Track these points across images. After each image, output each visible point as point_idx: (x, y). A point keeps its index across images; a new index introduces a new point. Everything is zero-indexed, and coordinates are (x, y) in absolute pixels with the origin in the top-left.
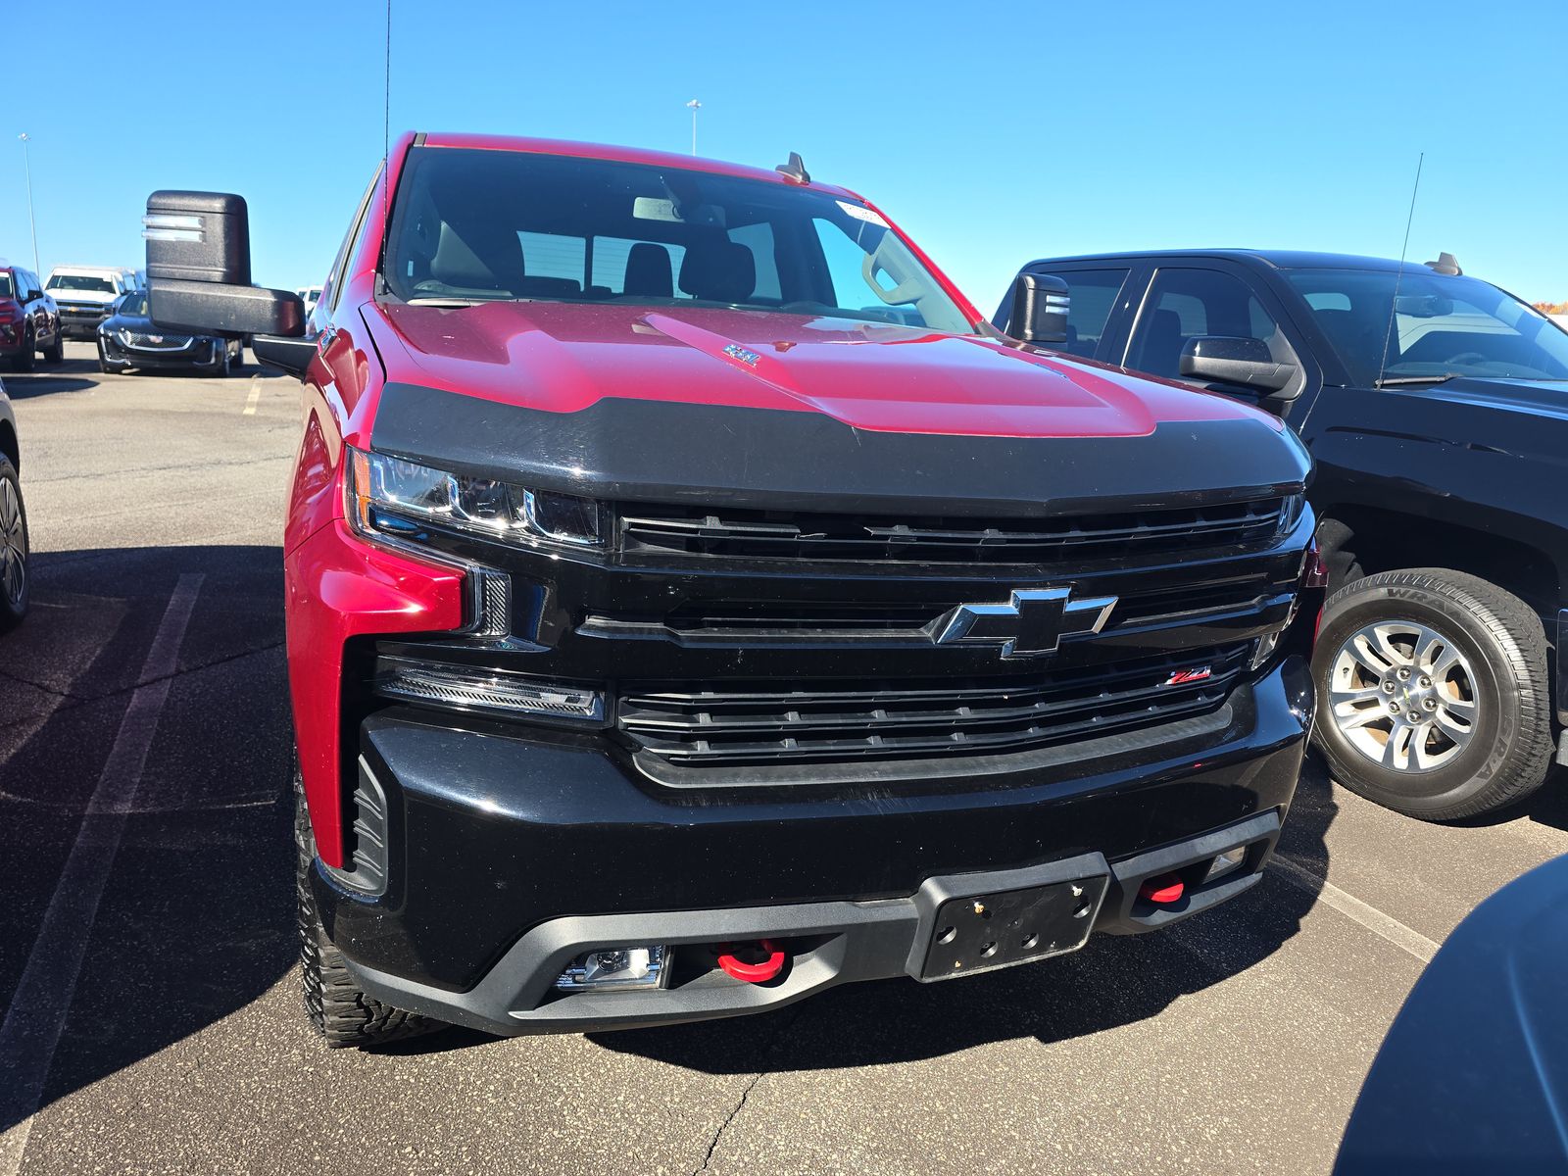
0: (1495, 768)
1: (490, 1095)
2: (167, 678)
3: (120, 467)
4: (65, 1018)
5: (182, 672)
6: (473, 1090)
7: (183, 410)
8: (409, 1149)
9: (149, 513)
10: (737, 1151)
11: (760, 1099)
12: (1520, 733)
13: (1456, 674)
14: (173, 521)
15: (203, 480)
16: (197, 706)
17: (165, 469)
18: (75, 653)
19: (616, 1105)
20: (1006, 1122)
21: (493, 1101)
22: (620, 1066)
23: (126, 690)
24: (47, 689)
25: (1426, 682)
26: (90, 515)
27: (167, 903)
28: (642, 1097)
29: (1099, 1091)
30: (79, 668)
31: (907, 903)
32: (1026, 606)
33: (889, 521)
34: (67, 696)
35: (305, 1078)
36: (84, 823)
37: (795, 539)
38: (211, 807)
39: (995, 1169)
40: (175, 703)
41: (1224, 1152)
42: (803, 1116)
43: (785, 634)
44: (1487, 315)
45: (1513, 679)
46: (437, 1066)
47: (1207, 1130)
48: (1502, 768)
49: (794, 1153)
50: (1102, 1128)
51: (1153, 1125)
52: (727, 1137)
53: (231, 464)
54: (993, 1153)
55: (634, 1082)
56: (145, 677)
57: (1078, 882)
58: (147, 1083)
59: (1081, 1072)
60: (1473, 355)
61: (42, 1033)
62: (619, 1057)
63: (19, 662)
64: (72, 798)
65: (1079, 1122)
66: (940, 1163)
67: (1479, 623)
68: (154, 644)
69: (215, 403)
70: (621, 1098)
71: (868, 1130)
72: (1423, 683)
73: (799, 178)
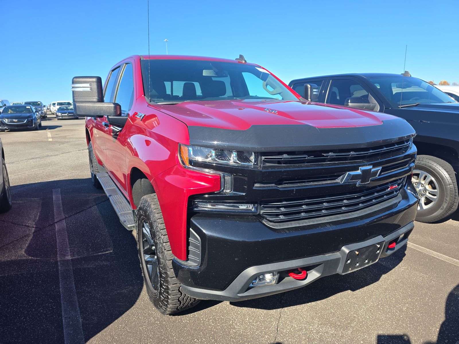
0: (445, 207)
1: (211, 323)
2: (63, 219)
3: (18, 160)
4: (80, 317)
5: (67, 217)
6: (206, 322)
7: (30, 141)
8: (196, 340)
9: (34, 173)
10: (284, 329)
11: (285, 315)
12: (451, 197)
13: (431, 183)
14: (42, 174)
15: (46, 161)
16: (76, 227)
17: (32, 159)
18: (32, 215)
19: (247, 321)
20: (352, 313)
21: (213, 324)
22: (243, 311)
23: (52, 224)
24: (28, 226)
25: (423, 186)
26: (16, 174)
27: (95, 282)
28: (253, 318)
29: (372, 302)
30: (35, 220)
31: (337, 254)
32: (363, 171)
33: (328, 152)
34: (35, 228)
35: (158, 325)
36: (59, 263)
37: (306, 158)
38: (95, 255)
39: (354, 325)
40: (69, 226)
41: (410, 313)
42: (298, 318)
43: (304, 184)
44: (417, 87)
45: (447, 182)
46: (193, 317)
47: (403, 308)
48: (447, 207)
49: (300, 328)
50: (377, 311)
51: (389, 309)
52: (280, 326)
53: (52, 156)
54: (352, 321)
55: (249, 315)
56: (56, 220)
57: (378, 244)
58: (114, 332)
59: (366, 298)
60: (417, 98)
61: (76, 322)
62: (242, 309)
63: (16, 219)
64: (52, 256)
65: (370, 310)
66: (339, 325)
67: (437, 168)
68: (55, 210)
69: (39, 138)
70: (247, 319)
71: (317, 319)
72: (422, 186)
73: (244, 62)
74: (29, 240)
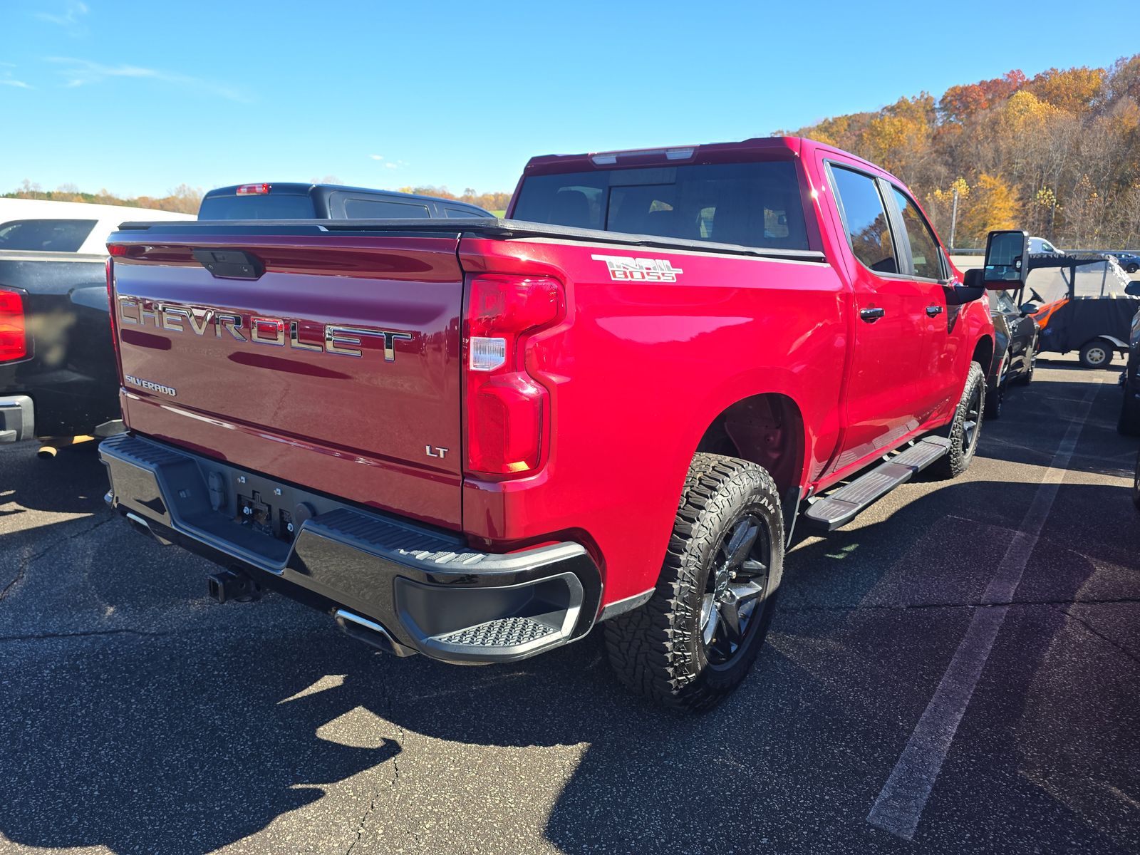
23: (1018, 603)
34: (1068, 614)
40: (983, 578)
64: (1047, 545)
68: (991, 645)
74: (1085, 588)
